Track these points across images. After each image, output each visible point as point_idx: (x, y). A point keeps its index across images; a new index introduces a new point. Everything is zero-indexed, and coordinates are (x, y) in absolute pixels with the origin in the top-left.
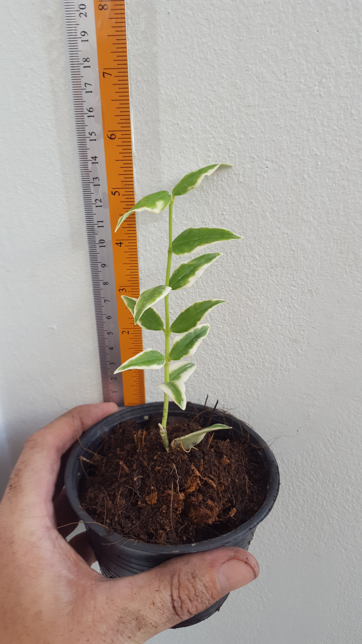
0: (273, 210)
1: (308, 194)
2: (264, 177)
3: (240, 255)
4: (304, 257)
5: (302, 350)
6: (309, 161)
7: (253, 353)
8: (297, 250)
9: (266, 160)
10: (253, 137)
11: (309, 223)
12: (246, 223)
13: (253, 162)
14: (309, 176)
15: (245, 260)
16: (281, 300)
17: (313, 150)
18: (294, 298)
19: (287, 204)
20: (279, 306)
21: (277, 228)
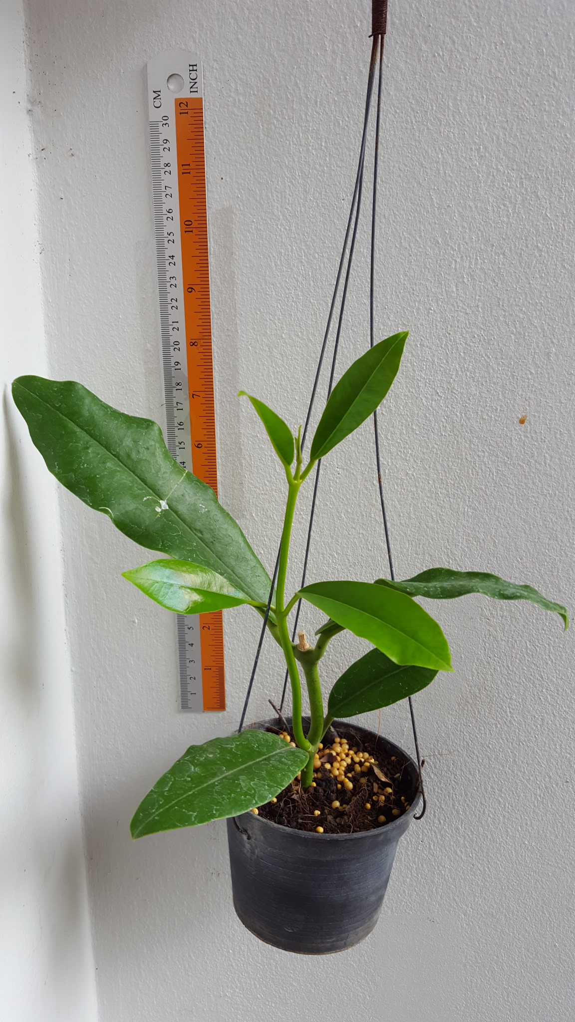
2: (336, 482)
19: (360, 506)
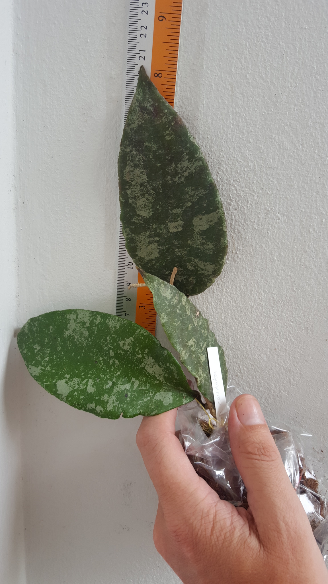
0: (280, 255)
1: (312, 245)
2: (275, 227)
3: (247, 289)
4: (303, 298)
5: (294, 380)
6: (315, 218)
7: (250, 377)
8: (298, 291)
9: (278, 213)
10: (269, 193)
11: (310, 269)
12: (256, 262)
13: (267, 213)
14: (314, 230)
15: (251, 294)
16: (280, 333)
17: (320, 209)
18: (291, 332)
20: (277, 338)
21: (282, 270)
